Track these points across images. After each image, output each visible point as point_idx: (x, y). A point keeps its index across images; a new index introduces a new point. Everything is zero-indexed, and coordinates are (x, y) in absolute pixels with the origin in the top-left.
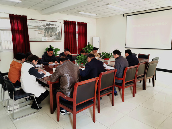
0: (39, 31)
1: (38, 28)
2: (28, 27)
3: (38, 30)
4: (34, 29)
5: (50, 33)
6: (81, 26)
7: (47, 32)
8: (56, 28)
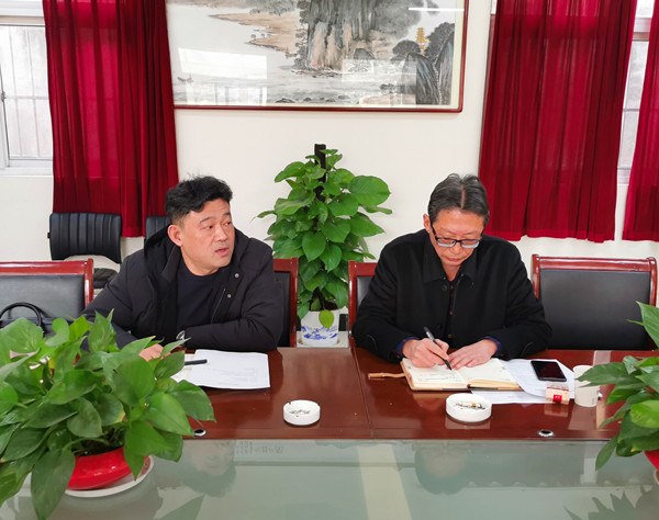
0: (259, 22)
5: (347, 38)
7: (321, 28)
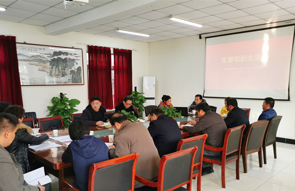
1: (37, 60)
2: (19, 57)
3: (37, 63)
4: (30, 61)
5: (60, 69)
6: (121, 57)
8: (73, 60)
